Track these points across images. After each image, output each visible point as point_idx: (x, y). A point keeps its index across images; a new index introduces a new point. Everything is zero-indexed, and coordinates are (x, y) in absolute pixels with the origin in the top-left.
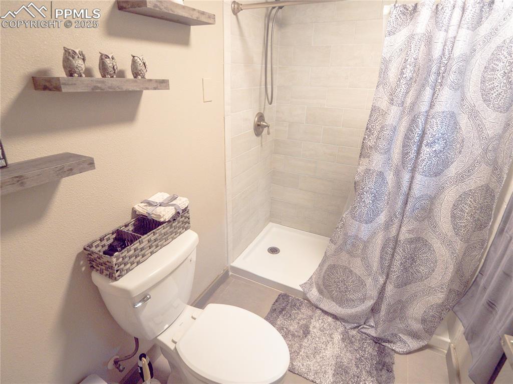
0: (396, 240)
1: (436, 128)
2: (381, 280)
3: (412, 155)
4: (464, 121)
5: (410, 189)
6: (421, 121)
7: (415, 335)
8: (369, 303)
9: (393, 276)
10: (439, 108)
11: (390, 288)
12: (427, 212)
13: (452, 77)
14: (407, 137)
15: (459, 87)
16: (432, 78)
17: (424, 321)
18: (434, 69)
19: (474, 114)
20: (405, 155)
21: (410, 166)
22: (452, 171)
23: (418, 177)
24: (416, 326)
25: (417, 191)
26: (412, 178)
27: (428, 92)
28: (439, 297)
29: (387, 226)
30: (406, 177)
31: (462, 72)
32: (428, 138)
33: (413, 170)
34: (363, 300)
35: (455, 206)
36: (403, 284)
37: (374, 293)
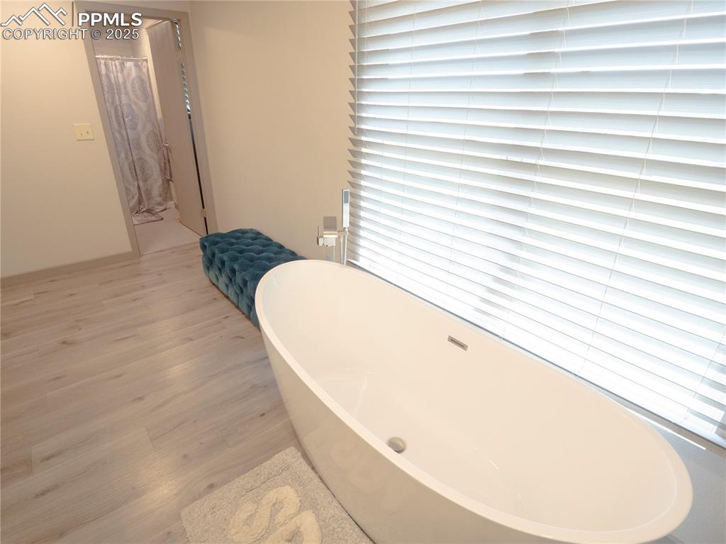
0: (133, 161)
1: (126, 111)
2: (136, 183)
3: (122, 122)
4: (134, 107)
5: (128, 136)
6: (119, 108)
7: (160, 204)
8: (136, 197)
9: (140, 177)
10: (123, 102)
11: (141, 184)
12: (139, 146)
13: (123, 91)
14: (117, 116)
15: (127, 94)
16: (116, 91)
17: (160, 196)
18: (115, 87)
19: (136, 104)
20: (119, 123)
21: (123, 127)
22: (139, 127)
23: (129, 131)
24: (159, 199)
25: (130, 137)
26: (127, 133)
27: (117, 97)
28: (160, 182)
29: (127, 158)
30: (124, 132)
31: (125, 88)
32: (125, 115)
33: (126, 129)
34: (133, 197)
35: (147, 141)
36: (145, 181)
37: (136, 191)
